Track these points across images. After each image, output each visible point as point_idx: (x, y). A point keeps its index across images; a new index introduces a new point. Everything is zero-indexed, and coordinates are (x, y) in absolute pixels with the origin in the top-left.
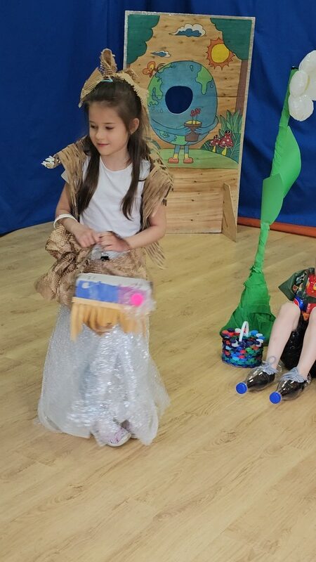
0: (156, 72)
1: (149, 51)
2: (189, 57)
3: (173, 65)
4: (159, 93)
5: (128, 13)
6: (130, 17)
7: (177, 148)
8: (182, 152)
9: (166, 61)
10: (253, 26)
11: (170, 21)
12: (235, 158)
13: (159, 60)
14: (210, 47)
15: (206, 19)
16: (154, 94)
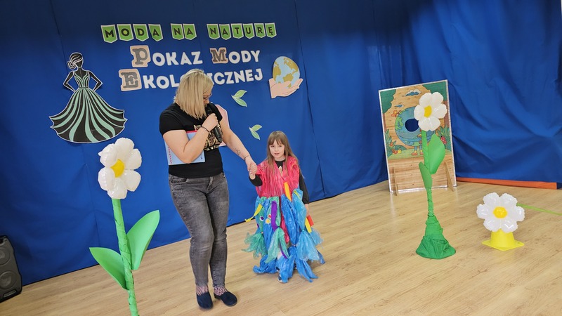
0: (398, 115)
1: (393, 106)
2: (414, 105)
3: (406, 110)
4: (401, 124)
5: (380, 91)
6: (381, 93)
7: (415, 148)
8: (418, 149)
9: (402, 109)
10: (447, 84)
11: (401, 90)
12: (449, 149)
13: (398, 109)
15: (421, 85)
16: (399, 125)
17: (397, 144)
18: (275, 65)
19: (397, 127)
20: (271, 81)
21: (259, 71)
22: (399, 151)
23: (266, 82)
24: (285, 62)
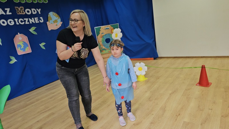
0: (103, 37)
1: (100, 33)
2: (108, 33)
3: (105, 35)
6: (95, 28)
7: (109, 49)
10: (118, 25)
11: (103, 27)
13: (102, 35)
14: (111, 30)
15: (109, 25)
16: (103, 41)
17: (103, 48)
18: (49, 16)
19: (102, 42)
20: (48, 23)
21: (41, 18)
22: (104, 51)
23: (45, 23)
24: (53, 14)
